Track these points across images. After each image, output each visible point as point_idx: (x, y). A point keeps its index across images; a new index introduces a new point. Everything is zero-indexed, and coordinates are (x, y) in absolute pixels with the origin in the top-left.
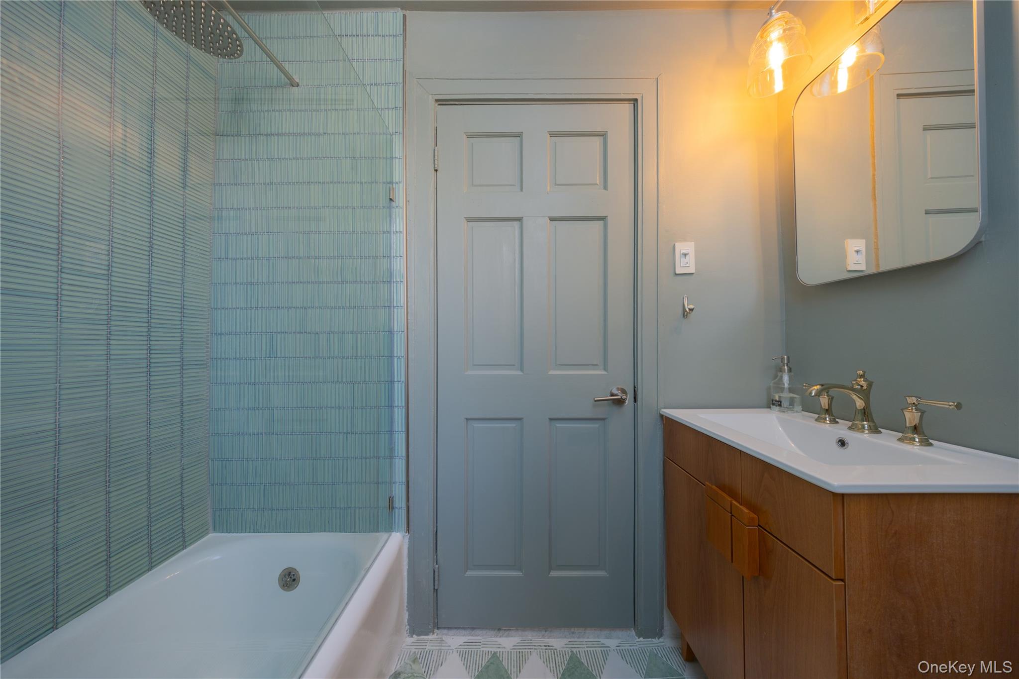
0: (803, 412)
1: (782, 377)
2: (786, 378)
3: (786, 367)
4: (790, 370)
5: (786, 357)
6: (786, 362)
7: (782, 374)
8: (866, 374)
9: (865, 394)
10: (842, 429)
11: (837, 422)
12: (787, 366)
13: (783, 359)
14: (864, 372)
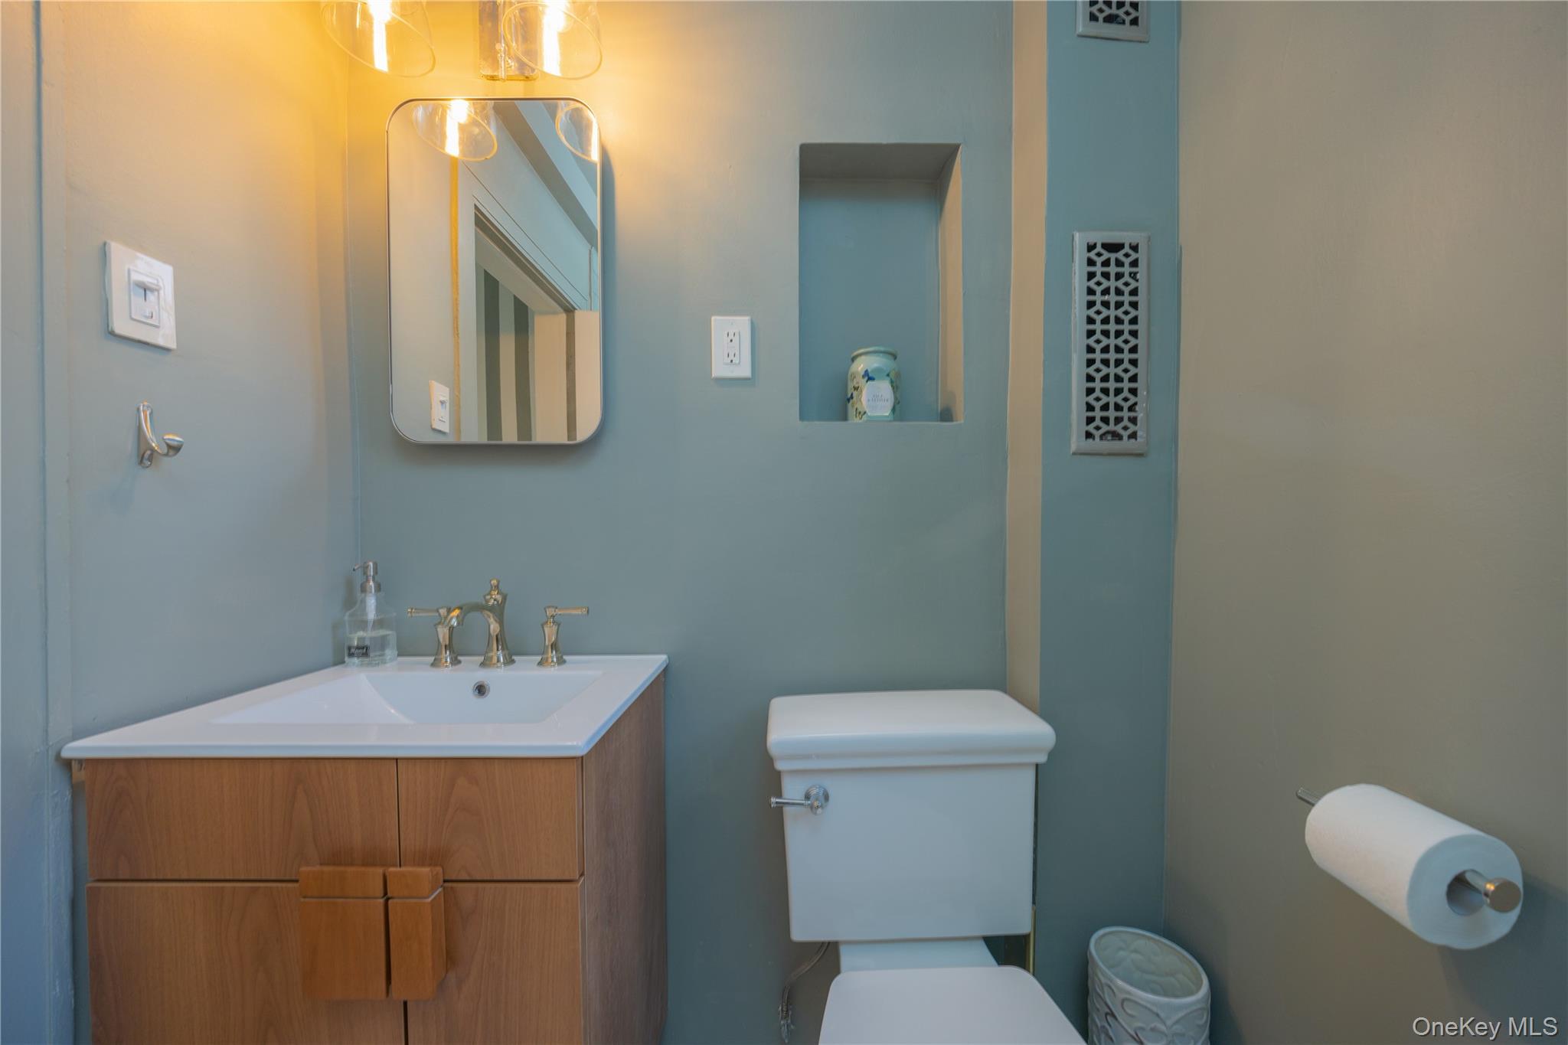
0: (400, 659)
1: (363, 602)
2: (371, 602)
3: (371, 583)
4: (378, 588)
5: (371, 564)
6: (372, 574)
7: (365, 596)
8: (500, 584)
9: (498, 611)
10: (470, 672)
11: (460, 662)
12: (374, 580)
13: (365, 568)
14: (498, 582)
